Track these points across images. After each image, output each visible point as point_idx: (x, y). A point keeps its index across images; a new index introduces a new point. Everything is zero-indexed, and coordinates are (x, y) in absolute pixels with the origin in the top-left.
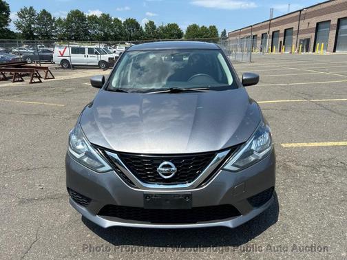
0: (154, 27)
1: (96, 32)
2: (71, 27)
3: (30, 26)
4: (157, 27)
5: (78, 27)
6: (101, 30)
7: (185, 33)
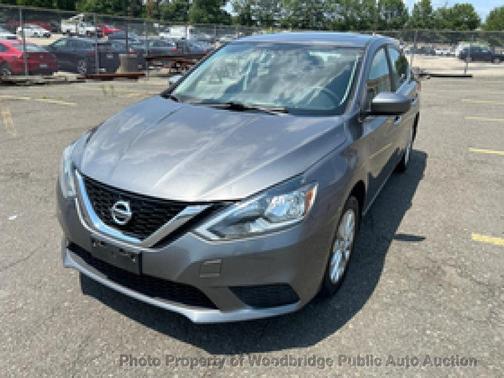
0: (428, 10)
1: (333, 17)
2: (300, 9)
3: (249, 6)
4: (435, 9)
5: (310, 9)
6: (341, 14)
7: (483, 21)
